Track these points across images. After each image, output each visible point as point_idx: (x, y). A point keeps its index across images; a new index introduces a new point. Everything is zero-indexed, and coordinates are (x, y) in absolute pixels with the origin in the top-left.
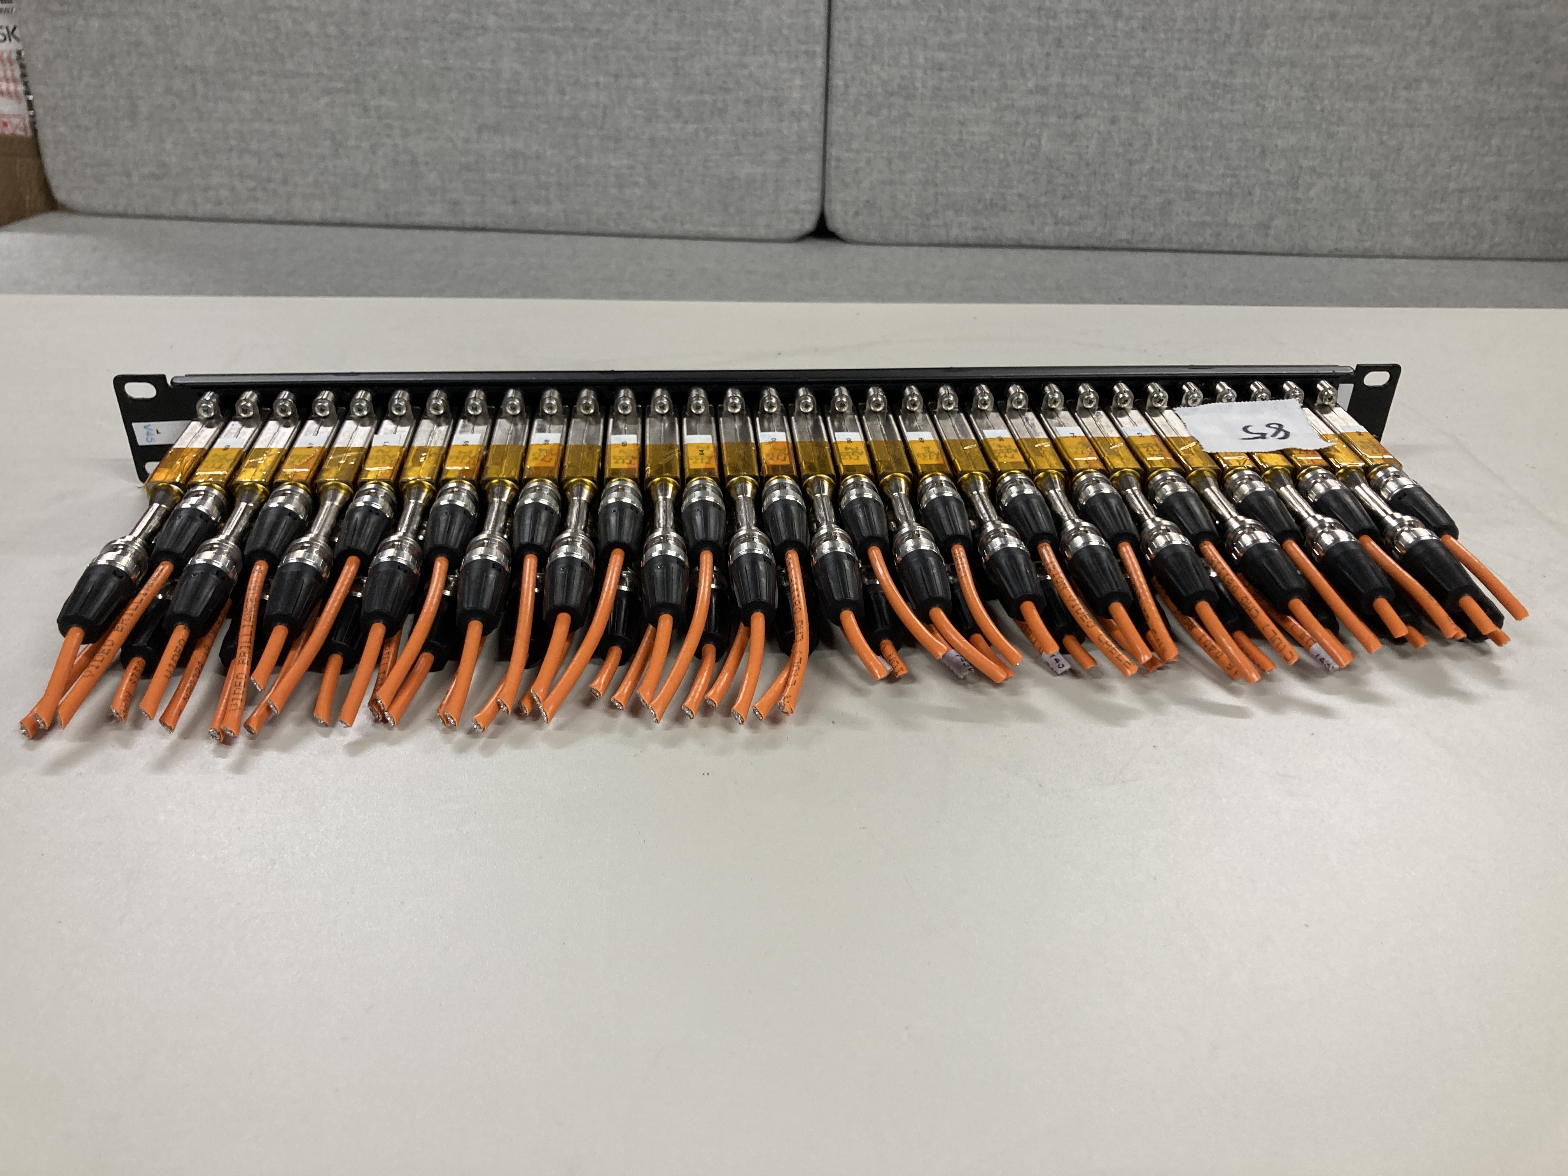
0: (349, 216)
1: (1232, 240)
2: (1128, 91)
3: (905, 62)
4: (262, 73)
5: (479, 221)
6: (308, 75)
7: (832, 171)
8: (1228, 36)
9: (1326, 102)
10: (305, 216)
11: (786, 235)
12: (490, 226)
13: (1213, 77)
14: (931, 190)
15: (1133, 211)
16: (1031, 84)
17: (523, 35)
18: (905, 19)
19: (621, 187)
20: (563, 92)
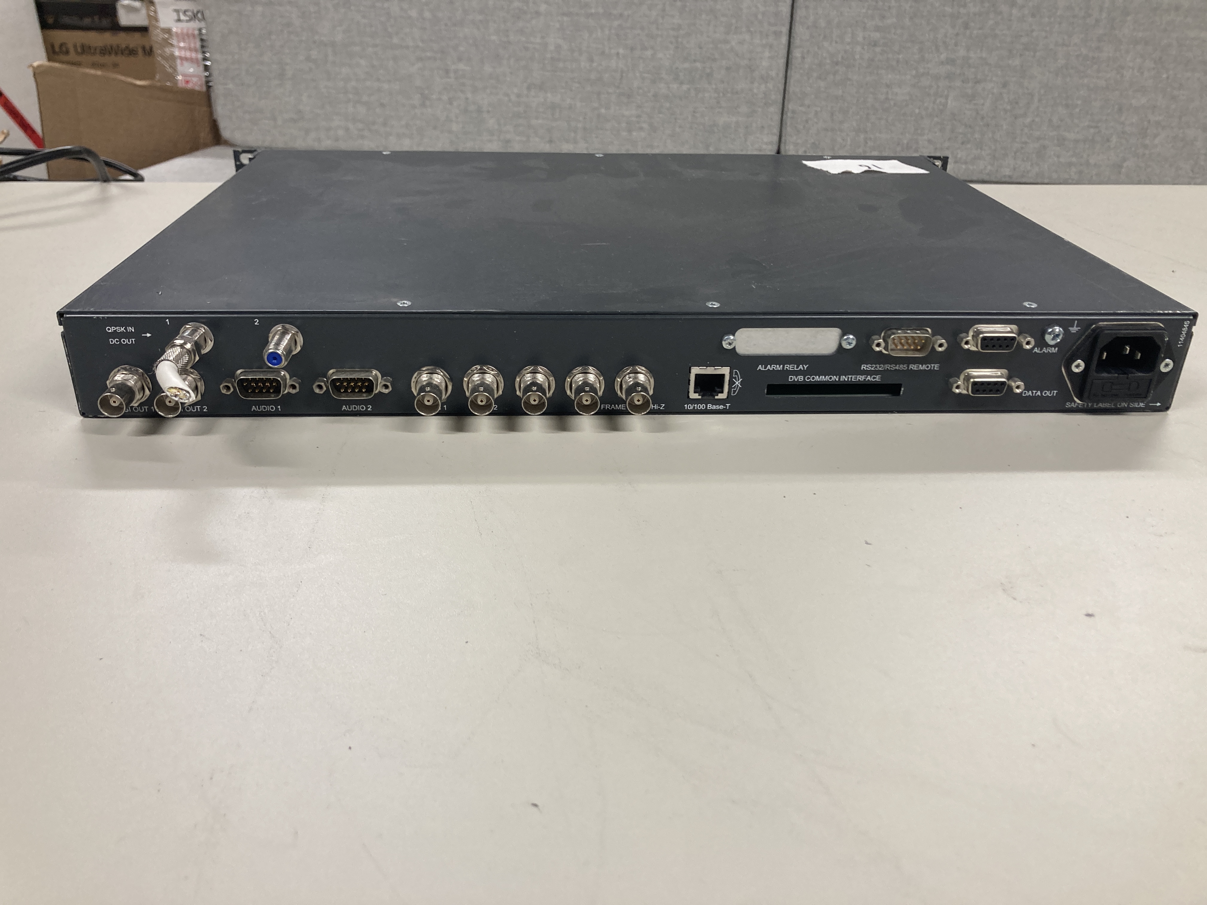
2: (1017, 62)
3: (848, 39)
4: (376, 46)
6: (407, 47)
7: (788, 122)
8: (1097, 21)
9: (1171, 72)
13: (1084, 51)
14: (862, 136)
16: (943, 57)
17: (565, 19)
18: (850, 8)
19: (630, 131)
20: (591, 60)
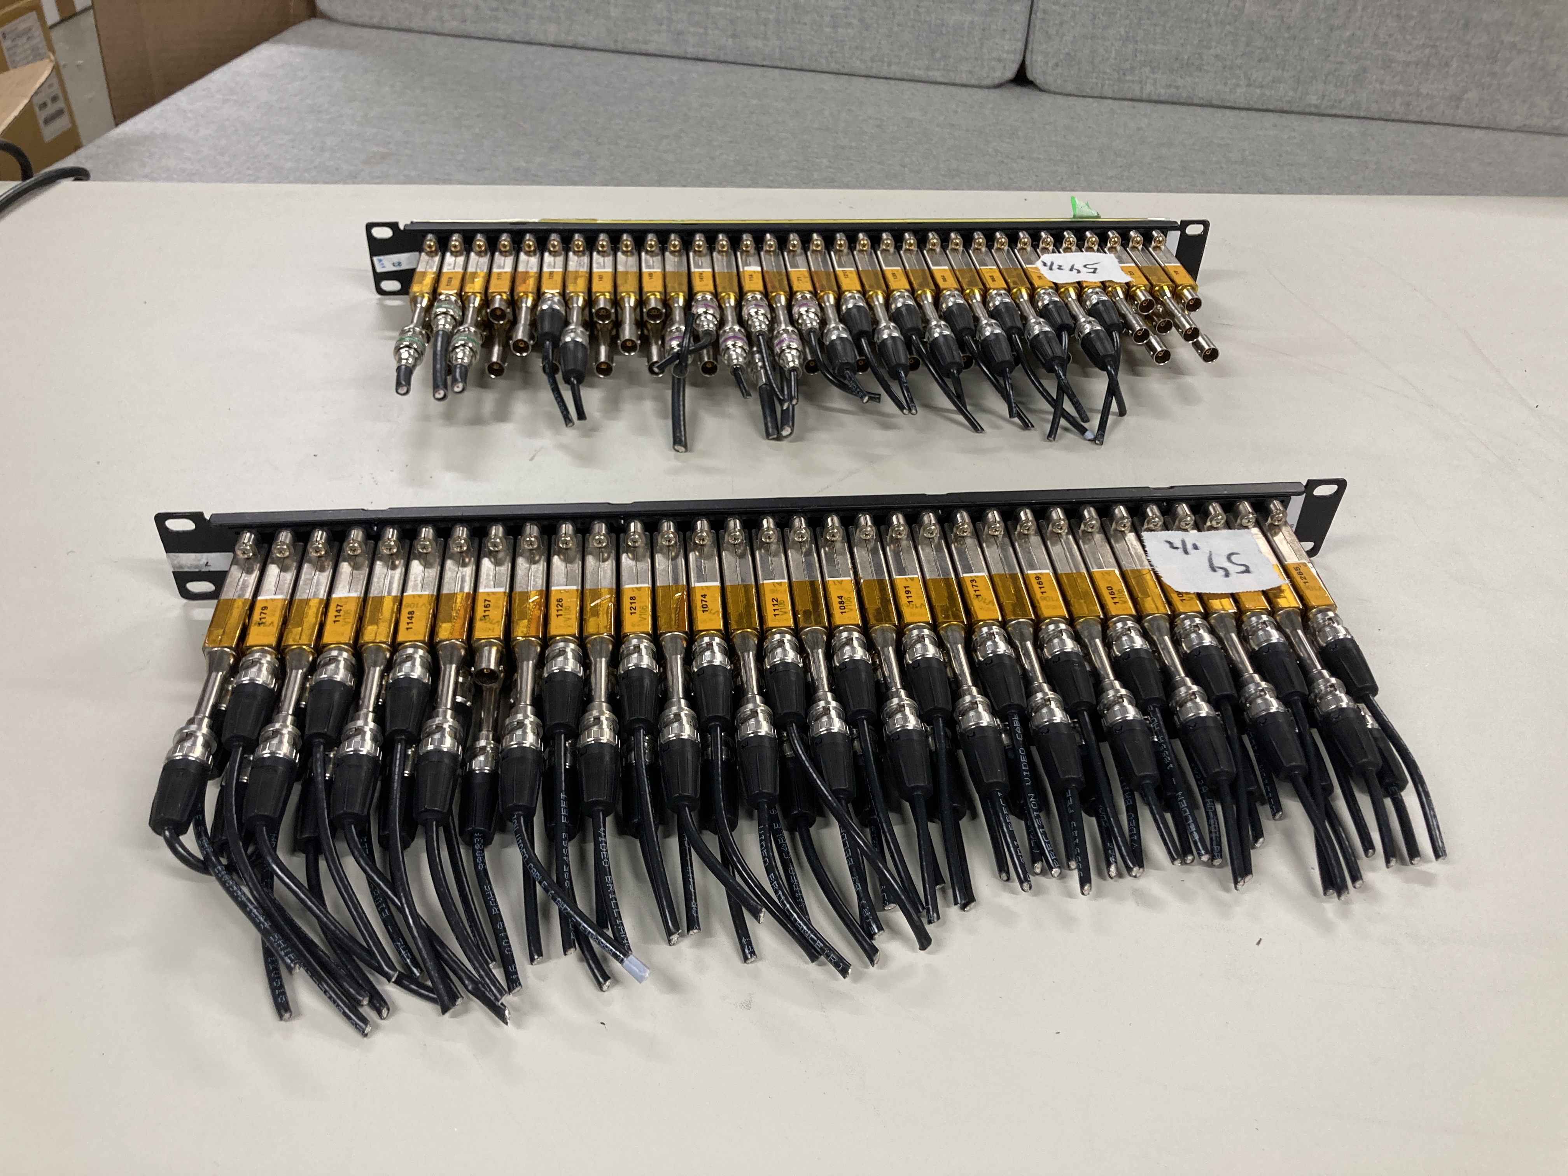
0: (581, 40)
1: (1422, 111)
5: (701, 52)
10: (541, 38)
11: (986, 82)
12: (710, 57)
15: (1326, 77)
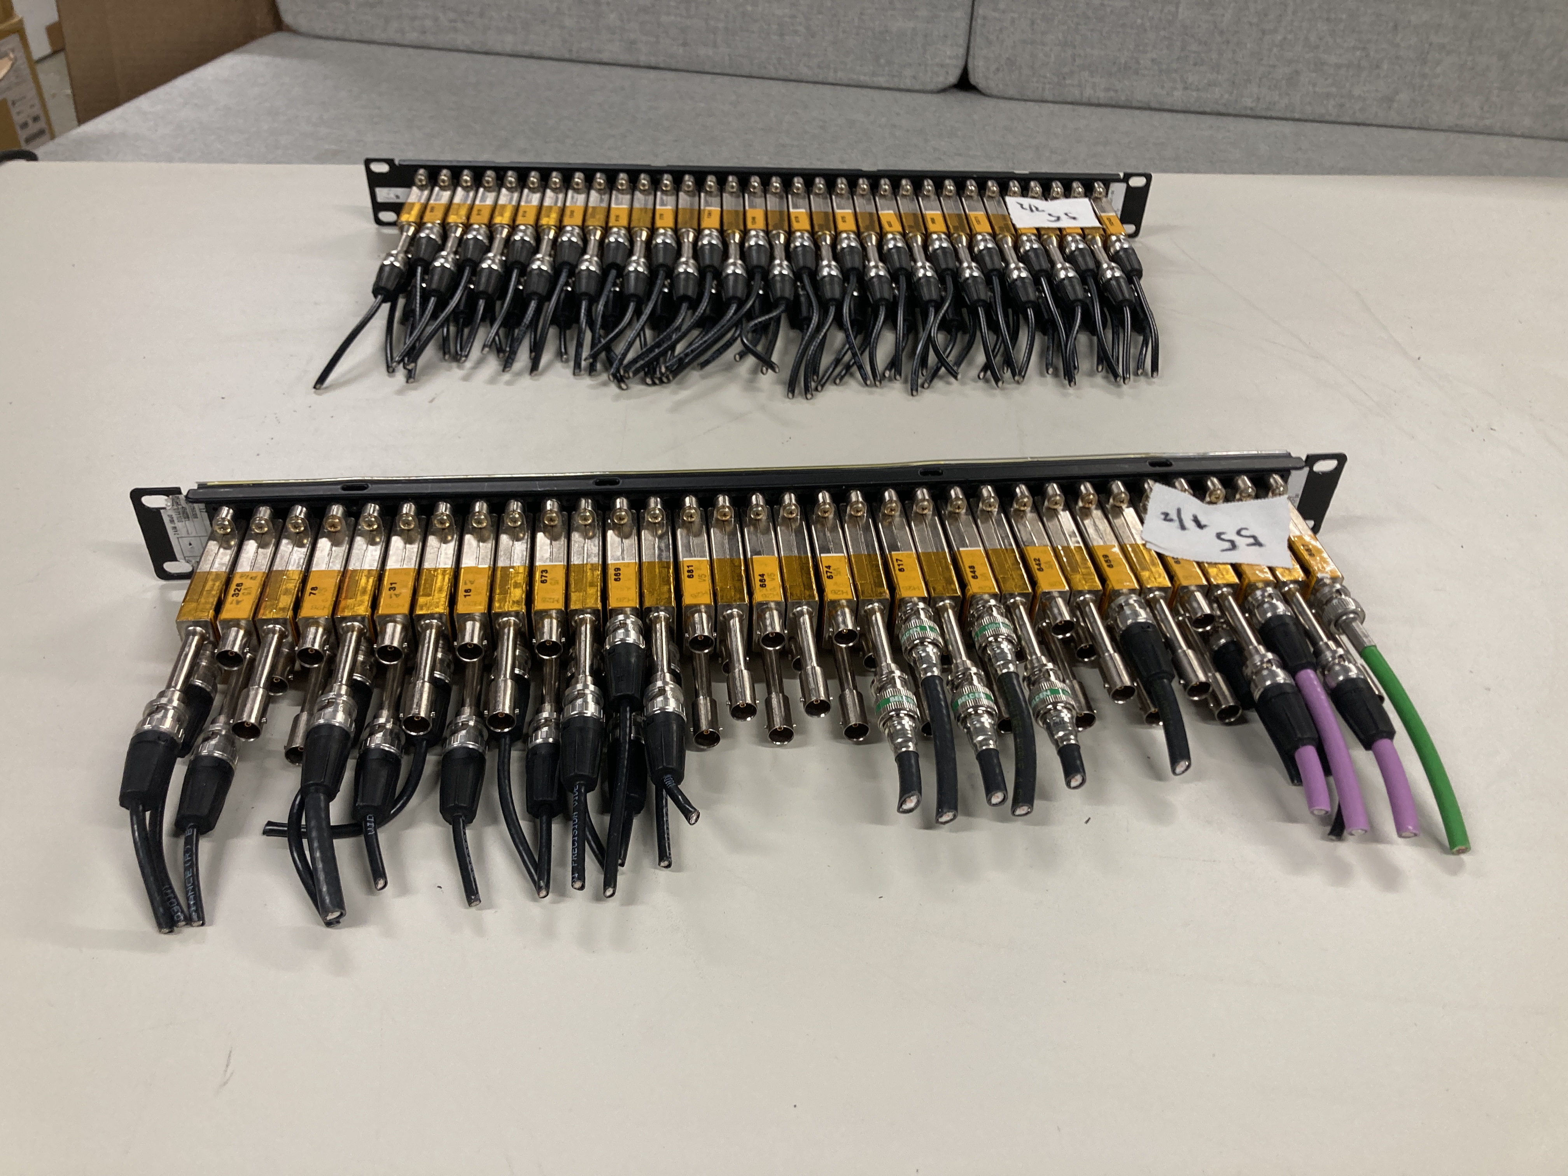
0: (536, 50)
1: (1354, 113)
5: (653, 61)
7: (978, 29)
10: (498, 48)
11: (931, 87)
12: (662, 65)
14: (1070, 52)
15: (1260, 79)
